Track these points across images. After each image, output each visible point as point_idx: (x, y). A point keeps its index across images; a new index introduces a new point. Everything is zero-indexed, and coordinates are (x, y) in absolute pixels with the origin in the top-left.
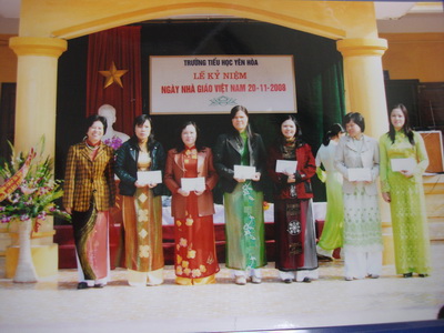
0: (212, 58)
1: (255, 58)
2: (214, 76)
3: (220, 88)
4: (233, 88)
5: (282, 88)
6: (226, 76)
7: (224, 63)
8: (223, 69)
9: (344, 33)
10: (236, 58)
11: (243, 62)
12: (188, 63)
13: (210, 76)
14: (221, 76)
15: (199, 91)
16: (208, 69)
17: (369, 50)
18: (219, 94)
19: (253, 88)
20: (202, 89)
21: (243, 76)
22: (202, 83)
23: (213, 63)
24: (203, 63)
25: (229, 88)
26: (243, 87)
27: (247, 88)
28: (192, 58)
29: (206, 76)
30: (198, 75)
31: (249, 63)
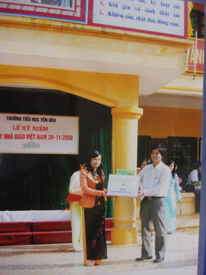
0: (25, 116)
1: (54, 117)
2: (26, 128)
3: (30, 137)
4: (39, 137)
5: (70, 138)
6: (34, 128)
7: (34, 119)
8: (32, 124)
9: (117, 103)
10: (42, 116)
11: (46, 120)
12: (10, 118)
13: (24, 128)
14: (31, 129)
15: (16, 138)
16: (23, 123)
17: (132, 115)
18: (29, 141)
19: (51, 137)
20: (18, 137)
21: (46, 129)
22: (18, 132)
23: (26, 119)
24: (19, 119)
25: (36, 136)
26: (45, 137)
27: (48, 137)
28: (12, 115)
29: (21, 128)
30: (15, 127)
31: (50, 120)
